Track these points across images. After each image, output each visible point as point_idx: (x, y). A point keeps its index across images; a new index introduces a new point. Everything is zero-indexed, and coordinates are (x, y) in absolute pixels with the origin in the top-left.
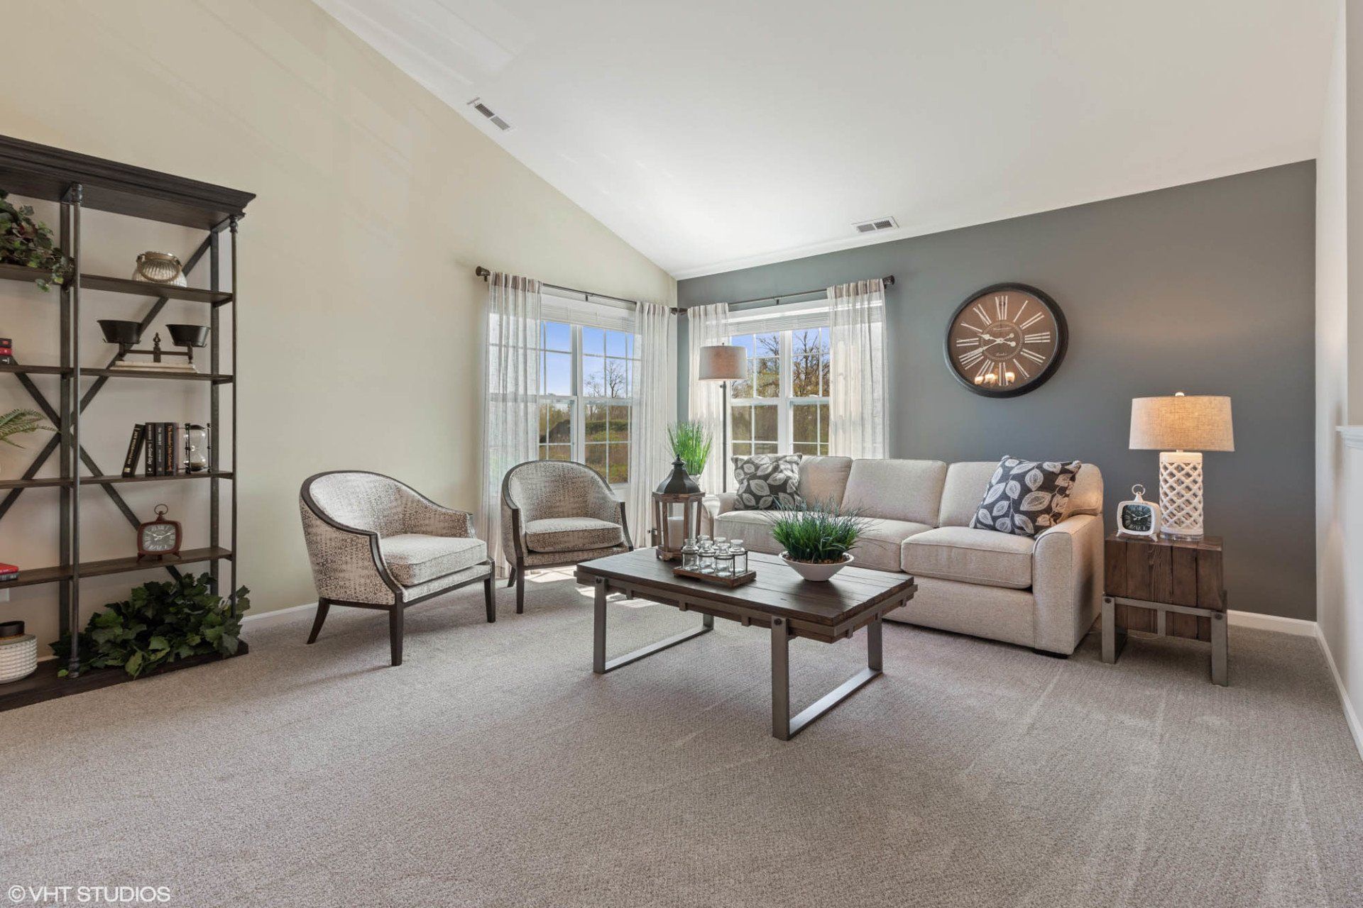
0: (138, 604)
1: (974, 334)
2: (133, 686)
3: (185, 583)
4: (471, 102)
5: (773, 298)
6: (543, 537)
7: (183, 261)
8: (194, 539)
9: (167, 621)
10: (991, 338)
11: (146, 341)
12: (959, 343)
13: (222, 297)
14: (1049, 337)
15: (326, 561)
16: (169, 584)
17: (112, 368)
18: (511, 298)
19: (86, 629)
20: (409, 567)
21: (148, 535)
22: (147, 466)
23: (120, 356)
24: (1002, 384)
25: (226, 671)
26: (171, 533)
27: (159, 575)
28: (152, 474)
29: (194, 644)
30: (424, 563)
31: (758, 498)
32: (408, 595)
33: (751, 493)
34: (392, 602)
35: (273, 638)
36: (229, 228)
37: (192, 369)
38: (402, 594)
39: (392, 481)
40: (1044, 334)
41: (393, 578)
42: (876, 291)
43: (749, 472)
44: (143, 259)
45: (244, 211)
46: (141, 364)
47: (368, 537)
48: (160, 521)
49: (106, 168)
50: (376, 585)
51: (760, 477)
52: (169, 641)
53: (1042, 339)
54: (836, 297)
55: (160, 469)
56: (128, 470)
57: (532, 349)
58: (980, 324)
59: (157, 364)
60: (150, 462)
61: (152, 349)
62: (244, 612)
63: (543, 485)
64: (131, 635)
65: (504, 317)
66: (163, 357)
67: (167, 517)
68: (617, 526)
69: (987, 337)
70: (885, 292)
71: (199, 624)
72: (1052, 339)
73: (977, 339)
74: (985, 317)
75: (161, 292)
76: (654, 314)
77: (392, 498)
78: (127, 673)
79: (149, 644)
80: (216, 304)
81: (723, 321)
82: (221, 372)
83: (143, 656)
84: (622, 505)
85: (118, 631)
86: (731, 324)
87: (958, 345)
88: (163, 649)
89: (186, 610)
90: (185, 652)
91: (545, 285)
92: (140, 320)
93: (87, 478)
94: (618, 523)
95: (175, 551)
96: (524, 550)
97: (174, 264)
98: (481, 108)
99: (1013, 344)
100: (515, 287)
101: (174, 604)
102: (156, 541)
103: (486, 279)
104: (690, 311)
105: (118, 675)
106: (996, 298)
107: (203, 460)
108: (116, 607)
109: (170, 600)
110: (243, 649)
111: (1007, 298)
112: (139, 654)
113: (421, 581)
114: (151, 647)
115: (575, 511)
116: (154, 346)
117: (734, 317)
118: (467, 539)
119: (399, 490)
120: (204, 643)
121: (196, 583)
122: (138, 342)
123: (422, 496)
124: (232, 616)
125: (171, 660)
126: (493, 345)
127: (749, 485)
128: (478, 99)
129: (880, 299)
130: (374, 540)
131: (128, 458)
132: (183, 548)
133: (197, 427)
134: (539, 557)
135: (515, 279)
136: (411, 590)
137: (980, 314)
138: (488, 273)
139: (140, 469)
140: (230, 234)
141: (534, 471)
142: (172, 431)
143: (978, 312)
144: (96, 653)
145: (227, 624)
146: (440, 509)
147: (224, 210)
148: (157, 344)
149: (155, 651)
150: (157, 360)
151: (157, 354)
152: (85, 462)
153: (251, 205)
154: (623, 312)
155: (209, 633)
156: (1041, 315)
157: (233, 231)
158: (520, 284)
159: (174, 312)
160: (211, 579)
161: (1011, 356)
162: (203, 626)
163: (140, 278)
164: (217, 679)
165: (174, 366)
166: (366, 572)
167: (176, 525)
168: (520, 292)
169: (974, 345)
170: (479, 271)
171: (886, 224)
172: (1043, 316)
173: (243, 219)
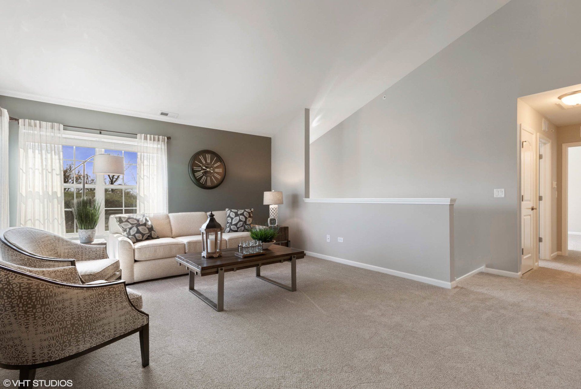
10: (206, 168)
31: (143, 235)
33: (140, 233)
69: (204, 168)
73: (201, 168)
87: (194, 169)
99: (212, 171)
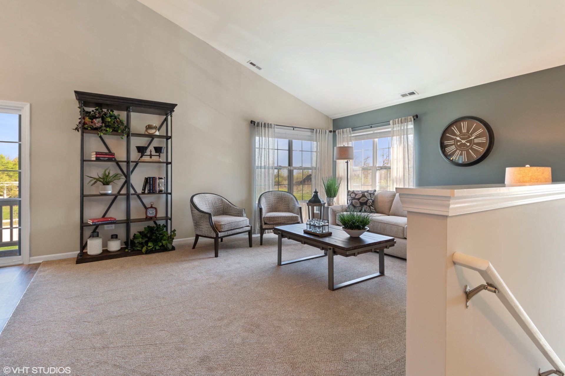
0: (146, 232)
1: (452, 139)
2: (144, 256)
3: (158, 226)
4: (248, 62)
5: (369, 125)
6: (270, 218)
7: (158, 127)
8: (161, 214)
9: (153, 238)
11: (148, 153)
12: (445, 143)
13: (169, 137)
14: (485, 140)
15: (197, 222)
16: (154, 227)
17: (139, 161)
18: (263, 131)
19: (133, 239)
20: (221, 225)
21: (149, 211)
22: (148, 190)
23: (141, 157)
24: (464, 160)
25: (168, 254)
26: (154, 211)
27: (151, 224)
28: (149, 193)
29: (160, 245)
30: (226, 224)
32: (220, 234)
34: (215, 236)
35: (182, 246)
36: (170, 116)
37: (160, 160)
38: (218, 234)
39: (220, 197)
40: (483, 138)
41: (216, 229)
42: (410, 121)
43: (353, 197)
44: (147, 127)
45: (174, 110)
46: (147, 159)
47: (208, 215)
48: (152, 207)
49: (137, 101)
50: (210, 230)
51: (356, 199)
52: (154, 244)
53: (482, 141)
54: (393, 125)
55: (151, 191)
56: (143, 191)
57: (271, 149)
58: (455, 135)
59: (150, 159)
60: (149, 189)
61: (149, 154)
62: (174, 237)
63: (273, 200)
64: (144, 241)
65: (261, 138)
66: (152, 157)
67: (153, 206)
68: (297, 215)
70: (414, 122)
71: (161, 239)
72: (487, 140)
74: (457, 132)
75: (152, 137)
76: (322, 133)
77: (220, 202)
78: (142, 252)
79: (148, 244)
80: (167, 139)
81: (350, 135)
82: (169, 161)
83: (146, 247)
84: (300, 208)
85: (140, 240)
86: (353, 136)
88: (152, 246)
89: (158, 235)
90: (157, 248)
91: (276, 125)
92: (146, 146)
93: (133, 193)
94: (298, 215)
95: (155, 217)
96: (263, 223)
97: (155, 128)
98: (251, 63)
100: (265, 127)
101: (155, 233)
102: (151, 213)
103: (254, 125)
104: (337, 131)
105: (140, 253)
106: (462, 123)
107: (163, 188)
108: (140, 233)
109: (154, 231)
110: (173, 249)
111: (466, 122)
112: (145, 247)
113: (225, 230)
114: (149, 245)
115: (285, 210)
116: (150, 153)
117: (354, 133)
118: (243, 218)
119: (222, 200)
120: (163, 246)
121: (161, 227)
122: (146, 152)
123: (230, 202)
124: (171, 238)
125: (154, 249)
126: (257, 148)
127: (352, 202)
128: (250, 61)
129: (412, 125)
130: (210, 216)
131: (143, 188)
132: (157, 216)
133: (161, 178)
134: (268, 225)
135: (265, 124)
136: (221, 233)
137: (454, 130)
138: (255, 122)
139: (146, 192)
140: (170, 117)
141: (271, 195)
142: (155, 179)
143: (453, 129)
144: (135, 246)
145: (169, 240)
146: (235, 207)
147: (169, 110)
148: (151, 153)
149: (150, 246)
150: (151, 158)
151: (151, 156)
152: (132, 188)
153: (176, 107)
154: (309, 134)
155: (164, 242)
156: (481, 130)
157: (171, 116)
158: (267, 126)
159: (156, 143)
160: (166, 226)
161: (468, 148)
162: (162, 240)
163: (146, 133)
164: (165, 256)
165: (155, 159)
166: (208, 226)
167: (156, 208)
168: (267, 129)
169: (452, 144)
170: (252, 122)
171: (412, 93)
172: (482, 130)
173: (174, 112)
